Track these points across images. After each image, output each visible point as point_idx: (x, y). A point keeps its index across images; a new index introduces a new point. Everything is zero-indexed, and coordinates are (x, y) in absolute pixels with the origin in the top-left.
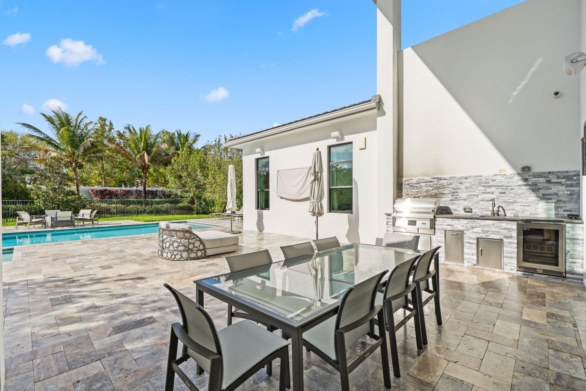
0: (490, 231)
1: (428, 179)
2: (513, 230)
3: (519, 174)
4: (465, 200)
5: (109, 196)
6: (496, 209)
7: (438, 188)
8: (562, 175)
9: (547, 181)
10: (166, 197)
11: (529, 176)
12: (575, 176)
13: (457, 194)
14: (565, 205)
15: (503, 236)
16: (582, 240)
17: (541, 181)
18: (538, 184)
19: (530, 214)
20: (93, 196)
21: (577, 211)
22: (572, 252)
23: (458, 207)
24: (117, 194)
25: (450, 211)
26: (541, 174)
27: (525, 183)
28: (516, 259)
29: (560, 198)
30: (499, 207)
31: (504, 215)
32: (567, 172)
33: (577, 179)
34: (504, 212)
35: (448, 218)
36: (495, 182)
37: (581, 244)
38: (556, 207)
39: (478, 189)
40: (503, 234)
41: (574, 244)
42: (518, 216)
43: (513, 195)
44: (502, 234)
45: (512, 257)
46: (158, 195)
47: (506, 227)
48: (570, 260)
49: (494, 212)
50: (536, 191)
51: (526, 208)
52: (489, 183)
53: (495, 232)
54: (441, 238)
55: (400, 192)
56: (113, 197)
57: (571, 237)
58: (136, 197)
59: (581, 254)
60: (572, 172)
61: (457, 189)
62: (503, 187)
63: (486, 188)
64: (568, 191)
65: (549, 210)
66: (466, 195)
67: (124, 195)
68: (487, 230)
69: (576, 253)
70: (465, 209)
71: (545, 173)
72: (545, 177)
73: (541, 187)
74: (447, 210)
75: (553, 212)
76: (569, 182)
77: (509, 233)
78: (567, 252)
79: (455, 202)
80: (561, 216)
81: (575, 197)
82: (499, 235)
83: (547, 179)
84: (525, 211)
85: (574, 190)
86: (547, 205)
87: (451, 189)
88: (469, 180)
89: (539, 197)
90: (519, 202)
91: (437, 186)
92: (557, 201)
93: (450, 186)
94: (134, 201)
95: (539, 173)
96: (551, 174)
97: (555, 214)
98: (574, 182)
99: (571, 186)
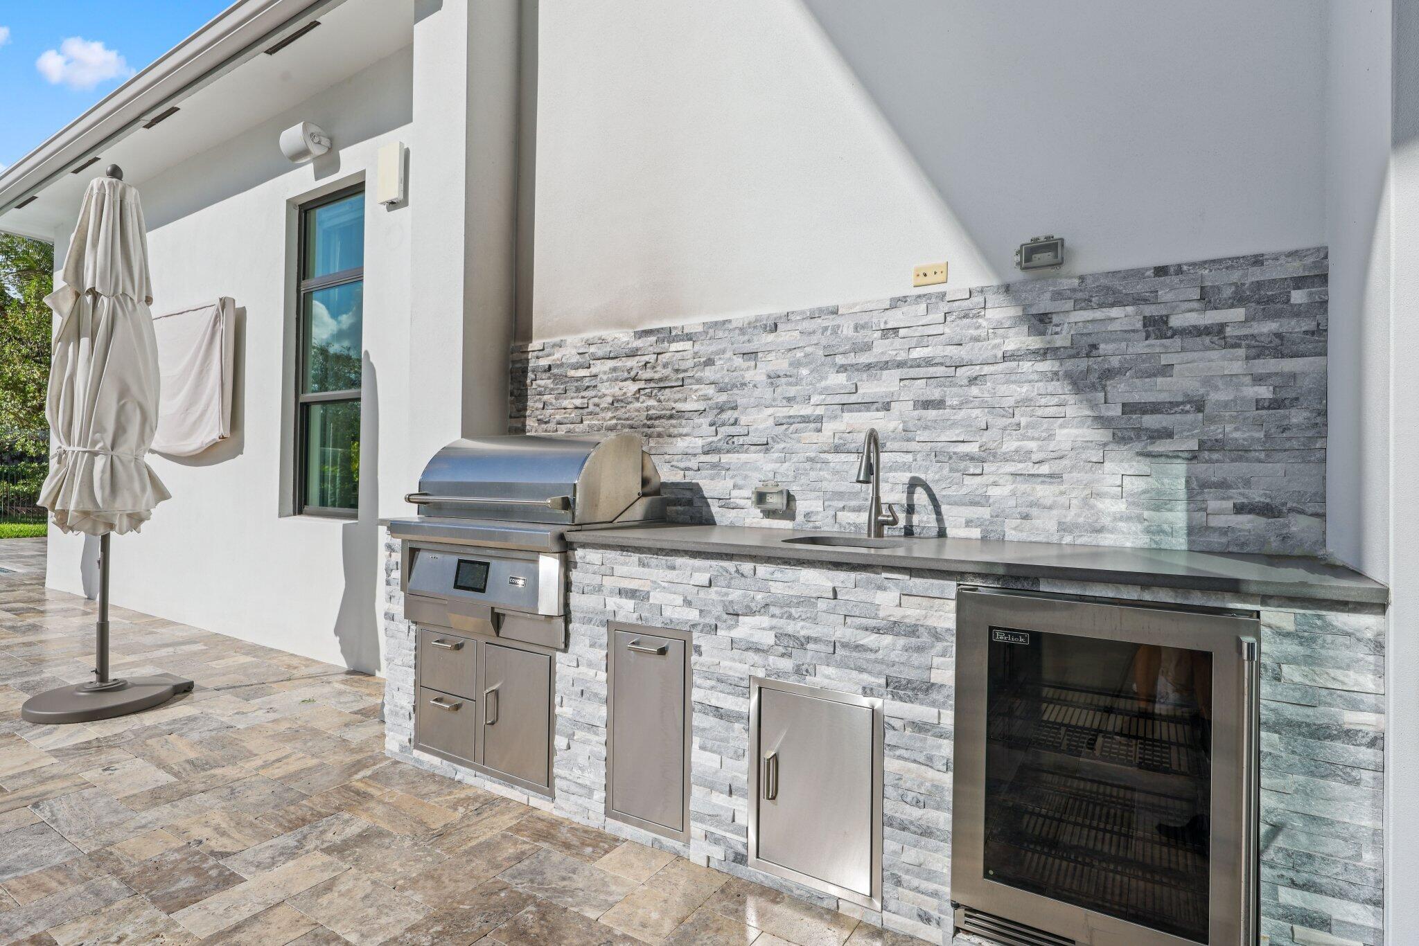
0: (816, 640)
1: (623, 337)
2: (936, 635)
3: (1007, 289)
4: (766, 446)
6: (892, 494)
7: (661, 385)
8: (1225, 280)
9: (1148, 322)
11: (1058, 296)
12: (1299, 282)
13: (735, 414)
14: (1242, 468)
15: (883, 681)
16: (1376, 741)
17: (1115, 326)
18: (1102, 346)
19: (1063, 528)
21: (1311, 508)
22: (1298, 839)
23: (735, 486)
25: (704, 509)
26: (1117, 284)
27: (1035, 343)
28: (947, 848)
29: (1215, 431)
30: (914, 484)
31: (934, 532)
32: (1257, 260)
33: (1310, 305)
34: (938, 513)
35: (623, 548)
36: (897, 342)
37: (1367, 776)
38: (1194, 485)
39: (823, 384)
40: (882, 662)
41: (1321, 769)
42: (1002, 541)
43: (979, 416)
44: (876, 661)
45: (927, 832)
47: (897, 614)
48: (1288, 896)
49: (878, 512)
50: (1093, 387)
51: (1044, 492)
52: (868, 347)
53: (845, 645)
54: (592, 672)
55: (519, 411)
57: (1291, 712)
59: (1368, 857)
60: (1282, 260)
61: (734, 386)
62: (932, 371)
63: (856, 377)
64: (1258, 379)
65: (1159, 502)
66: (771, 422)
68: (801, 629)
69: (1332, 846)
70: (761, 498)
71: (1136, 274)
72: (1138, 300)
73: (1115, 362)
74: (690, 503)
75: (1178, 517)
76: (1267, 327)
77: (917, 659)
78: (1264, 828)
79: (725, 458)
80: (1224, 540)
81: (1297, 417)
82: (861, 670)
83: (1150, 310)
84: (1034, 512)
85: (1294, 376)
86: (1146, 470)
87: (711, 391)
88: (786, 336)
89: (1102, 421)
90: (1006, 459)
91: (657, 376)
92: (1202, 444)
93: (709, 373)
95: (1108, 274)
96: (1167, 279)
97: (1191, 530)
98: (1293, 322)
99: (1279, 347)
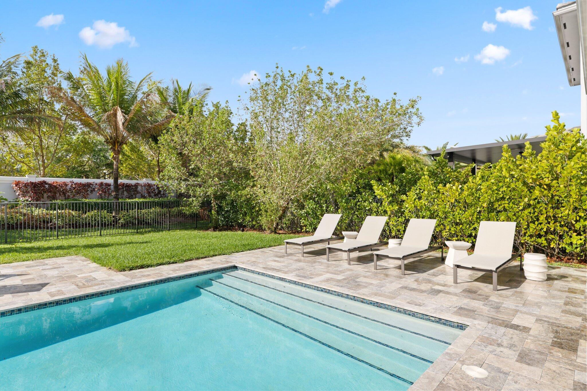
5: (49, 194)
10: (152, 195)
20: (19, 195)
24: (66, 190)
46: (138, 192)
56: (58, 195)
58: (100, 195)
67: (78, 192)
94: (96, 204)
